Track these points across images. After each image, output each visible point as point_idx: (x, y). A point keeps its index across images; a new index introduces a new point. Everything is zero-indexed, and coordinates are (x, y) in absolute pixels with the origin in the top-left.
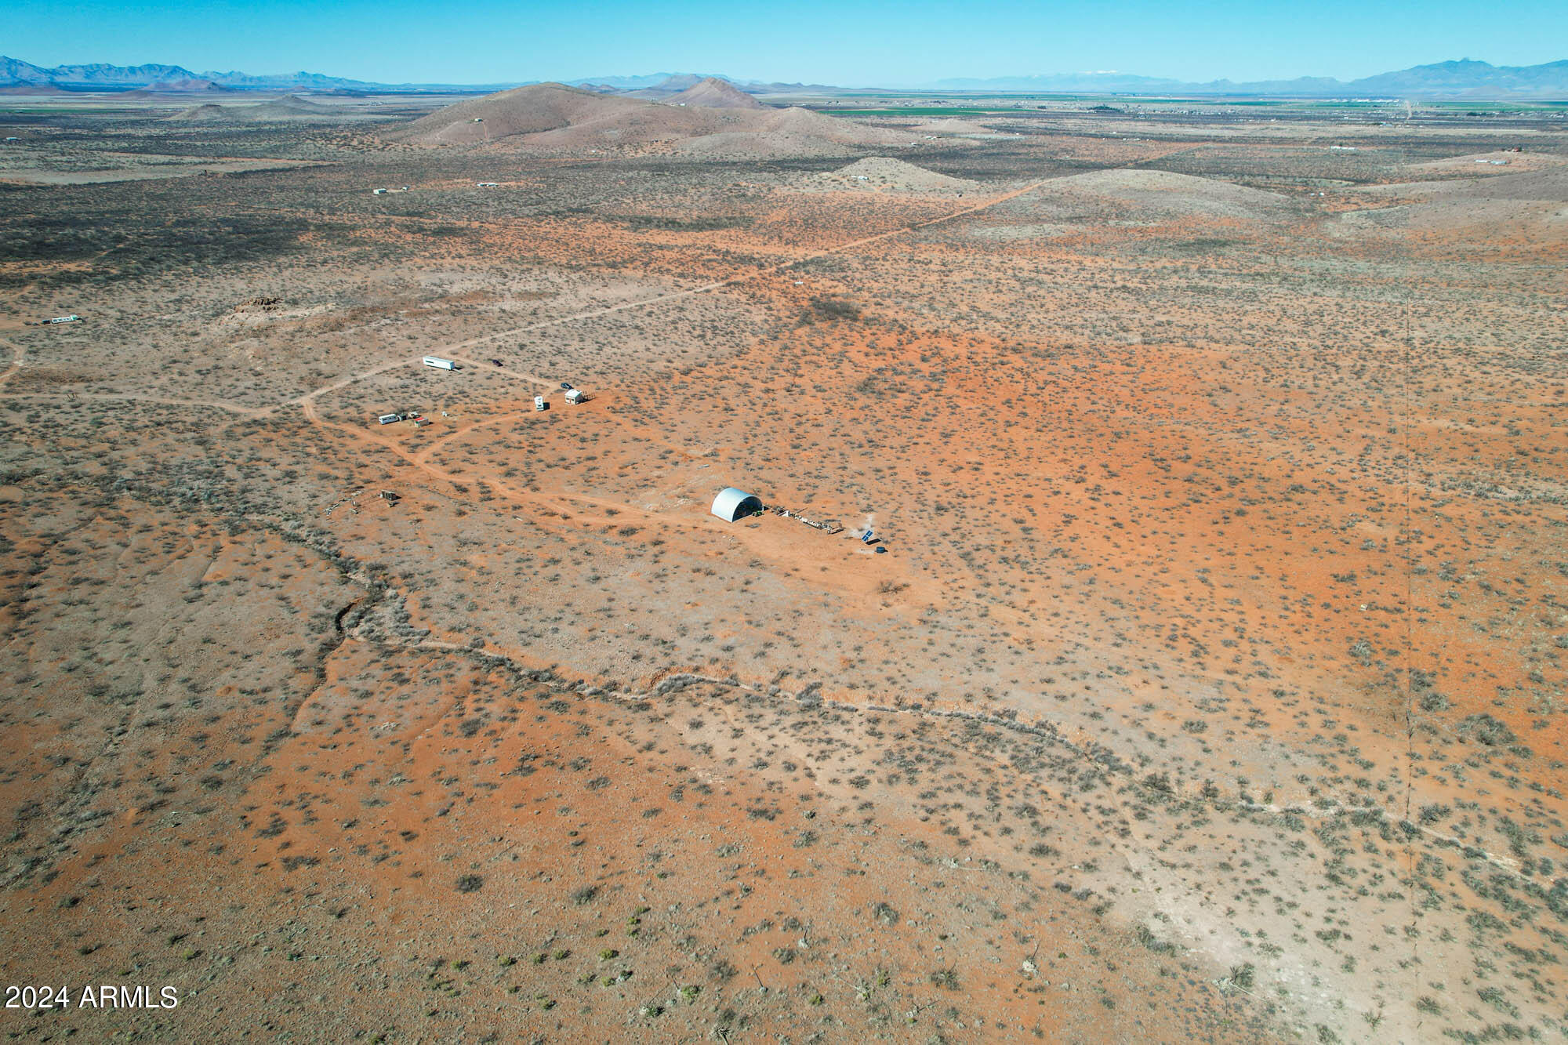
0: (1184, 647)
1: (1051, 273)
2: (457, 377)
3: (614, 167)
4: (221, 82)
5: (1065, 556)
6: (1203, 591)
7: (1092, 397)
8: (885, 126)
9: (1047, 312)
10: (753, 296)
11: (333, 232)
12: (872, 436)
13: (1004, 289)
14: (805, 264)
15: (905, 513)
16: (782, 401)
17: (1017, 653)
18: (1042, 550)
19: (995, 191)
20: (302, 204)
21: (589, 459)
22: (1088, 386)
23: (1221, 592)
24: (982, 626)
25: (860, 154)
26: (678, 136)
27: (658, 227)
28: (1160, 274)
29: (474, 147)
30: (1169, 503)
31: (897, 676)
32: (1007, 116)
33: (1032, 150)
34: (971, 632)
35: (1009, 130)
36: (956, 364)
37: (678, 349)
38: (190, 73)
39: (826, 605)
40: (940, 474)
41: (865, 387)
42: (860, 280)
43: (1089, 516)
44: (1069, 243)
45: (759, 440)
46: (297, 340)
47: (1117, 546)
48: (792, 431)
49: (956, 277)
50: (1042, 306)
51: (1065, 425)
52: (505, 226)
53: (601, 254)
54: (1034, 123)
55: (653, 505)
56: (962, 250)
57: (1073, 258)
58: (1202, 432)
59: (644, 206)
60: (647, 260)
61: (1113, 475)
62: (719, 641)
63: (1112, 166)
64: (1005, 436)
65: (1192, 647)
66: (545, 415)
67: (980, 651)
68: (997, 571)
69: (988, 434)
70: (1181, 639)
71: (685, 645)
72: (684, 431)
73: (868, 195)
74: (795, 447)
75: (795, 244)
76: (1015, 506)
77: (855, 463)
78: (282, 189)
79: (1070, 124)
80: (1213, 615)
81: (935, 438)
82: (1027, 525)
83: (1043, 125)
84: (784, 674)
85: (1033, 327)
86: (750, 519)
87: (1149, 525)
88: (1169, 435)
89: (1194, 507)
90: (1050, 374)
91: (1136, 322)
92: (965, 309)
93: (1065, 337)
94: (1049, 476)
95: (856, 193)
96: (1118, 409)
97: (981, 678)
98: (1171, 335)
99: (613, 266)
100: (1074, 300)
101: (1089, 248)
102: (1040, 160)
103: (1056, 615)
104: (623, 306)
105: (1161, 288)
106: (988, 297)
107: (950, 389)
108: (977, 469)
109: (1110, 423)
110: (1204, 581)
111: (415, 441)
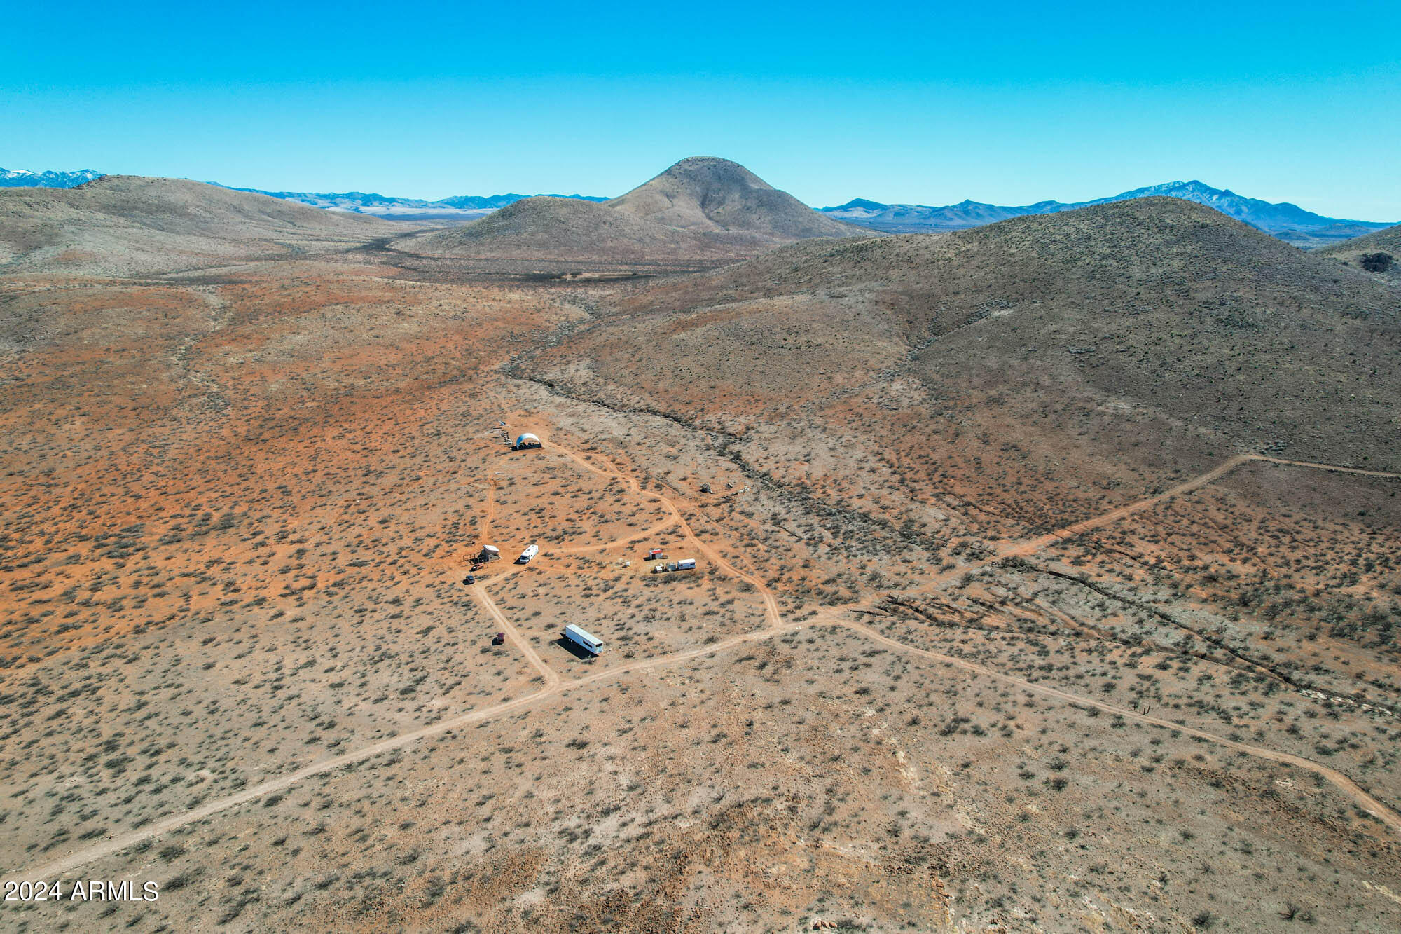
111: (671, 538)
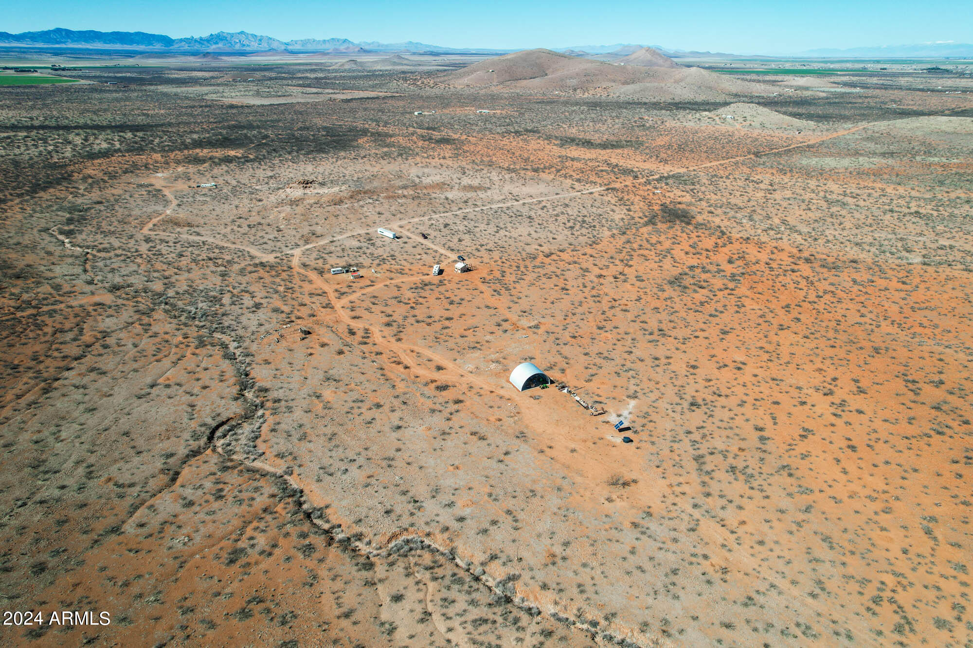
0: (888, 616)
1: (855, 196)
2: (394, 245)
3: (566, 103)
4: (367, 48)
5: (790, 475)
6: (924, 545)
7: (863, 310)
8: (759, 81)
9: (843, 229)
10: (621, 200)
11: (380, 138)
12: (663, 326)
13: (813, 207)
14: (667, 178)
15: (662, 405)
16: (608, 287)
17: (709, 582)
18: (772, 462)
19: (827, 130)
20: (371, 119)
21: (447, 319)
22: (862, 299)
23: (945, 552)
24: (687, 541)
25: (735, 100)
26: (613, 84)
27: (578, 145)
28: (953, 203)
29: (486, 88)
30: (911, 430)
31: (588, 583)
32: (853, 75)
33: (866, 100)
34: (673, 547)
35: (853, 85)
36: (754, 268)
37: (551, 236)
38: (352, 43)
39: (559, 489)
40: (707, 369)
41: (675, 281)
42: (703, 193)
43: (826, 433)
44: (877, 174)
45: (575, 318)
46: (312, 209)
47: (845, 472)
48: (604, 313)
49: (778, 196)
50: (841, 224)
51: (831, 334)
52: (481, 139)
53: (532, 161)
54: (875, 80)
55: (471, 367)
56: (789, 174)
57: (878, 185)
58: (961, 356)
59: (574, 131)
60: (559, 168)
61: (861, 391)
62: (459, 511)
63: (930, 114)
64: (775, 339)
65: (897, 619)
66: (436, 279)
67: (675, 572)
68: (722, 482)
69: (761, 335)
70: (885, 604)
71: (431, 507)
72: (524, 304)
73: (731, 129)
74: (600, 328)
75: (666, 162)
76: (761, 412)
77: (643, 349)
78: (365, 109)
79: (903, 81)
80: (930, 580)
81: (713, 332)
82: (765, 434)
83: (881, 82)
84: (494, 557)
85: (828, 241)
86: (536, 390)
87: (884, 452)
88: (926, 355)
89: (936, 438)
90: (832, 284)
91: (921, 245)
92: (777, 221)
93: (853, 252)
94: (801, 384)
95: (723, 128)
96: (883, 324)
97: (664, 606)
98: (951, 258)
99: (536, 170)
100: (869, 221)
101: (894, 178)
102: (871, 108)
103: (761, 543)
104: (528, 200)
105: (951, 215)
106: (798, 213)
107: (743, 290)
108: (739, 369)
109: (872, 337)
110: (928, 532)
111: (345, 290)
